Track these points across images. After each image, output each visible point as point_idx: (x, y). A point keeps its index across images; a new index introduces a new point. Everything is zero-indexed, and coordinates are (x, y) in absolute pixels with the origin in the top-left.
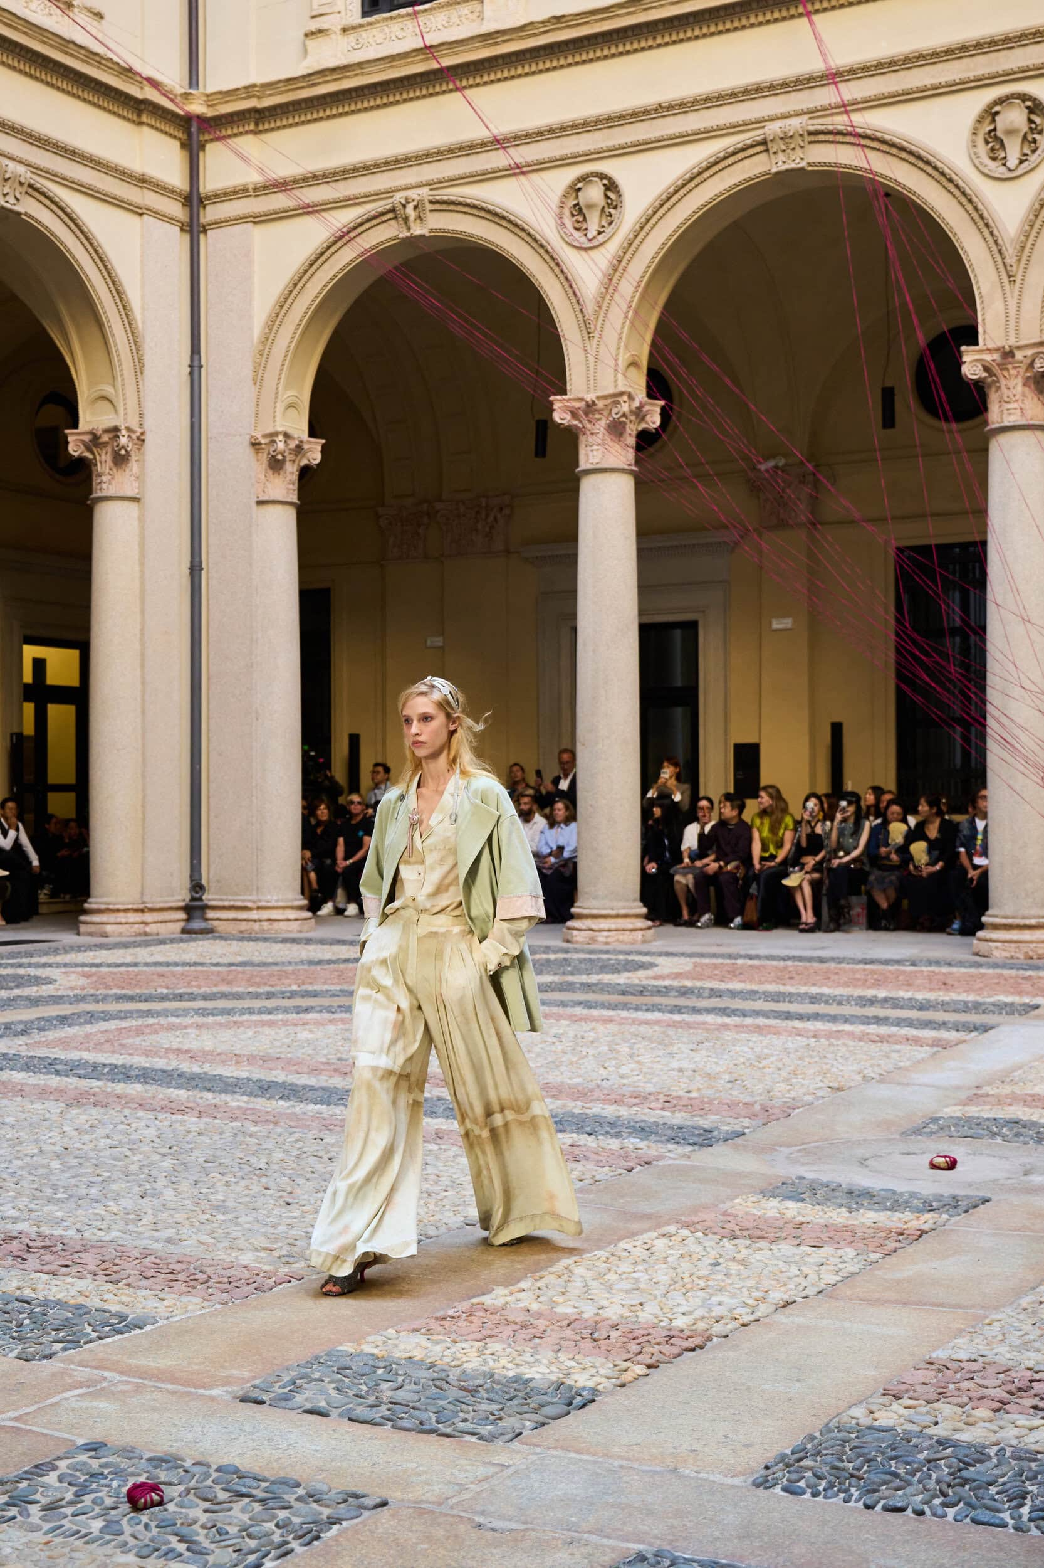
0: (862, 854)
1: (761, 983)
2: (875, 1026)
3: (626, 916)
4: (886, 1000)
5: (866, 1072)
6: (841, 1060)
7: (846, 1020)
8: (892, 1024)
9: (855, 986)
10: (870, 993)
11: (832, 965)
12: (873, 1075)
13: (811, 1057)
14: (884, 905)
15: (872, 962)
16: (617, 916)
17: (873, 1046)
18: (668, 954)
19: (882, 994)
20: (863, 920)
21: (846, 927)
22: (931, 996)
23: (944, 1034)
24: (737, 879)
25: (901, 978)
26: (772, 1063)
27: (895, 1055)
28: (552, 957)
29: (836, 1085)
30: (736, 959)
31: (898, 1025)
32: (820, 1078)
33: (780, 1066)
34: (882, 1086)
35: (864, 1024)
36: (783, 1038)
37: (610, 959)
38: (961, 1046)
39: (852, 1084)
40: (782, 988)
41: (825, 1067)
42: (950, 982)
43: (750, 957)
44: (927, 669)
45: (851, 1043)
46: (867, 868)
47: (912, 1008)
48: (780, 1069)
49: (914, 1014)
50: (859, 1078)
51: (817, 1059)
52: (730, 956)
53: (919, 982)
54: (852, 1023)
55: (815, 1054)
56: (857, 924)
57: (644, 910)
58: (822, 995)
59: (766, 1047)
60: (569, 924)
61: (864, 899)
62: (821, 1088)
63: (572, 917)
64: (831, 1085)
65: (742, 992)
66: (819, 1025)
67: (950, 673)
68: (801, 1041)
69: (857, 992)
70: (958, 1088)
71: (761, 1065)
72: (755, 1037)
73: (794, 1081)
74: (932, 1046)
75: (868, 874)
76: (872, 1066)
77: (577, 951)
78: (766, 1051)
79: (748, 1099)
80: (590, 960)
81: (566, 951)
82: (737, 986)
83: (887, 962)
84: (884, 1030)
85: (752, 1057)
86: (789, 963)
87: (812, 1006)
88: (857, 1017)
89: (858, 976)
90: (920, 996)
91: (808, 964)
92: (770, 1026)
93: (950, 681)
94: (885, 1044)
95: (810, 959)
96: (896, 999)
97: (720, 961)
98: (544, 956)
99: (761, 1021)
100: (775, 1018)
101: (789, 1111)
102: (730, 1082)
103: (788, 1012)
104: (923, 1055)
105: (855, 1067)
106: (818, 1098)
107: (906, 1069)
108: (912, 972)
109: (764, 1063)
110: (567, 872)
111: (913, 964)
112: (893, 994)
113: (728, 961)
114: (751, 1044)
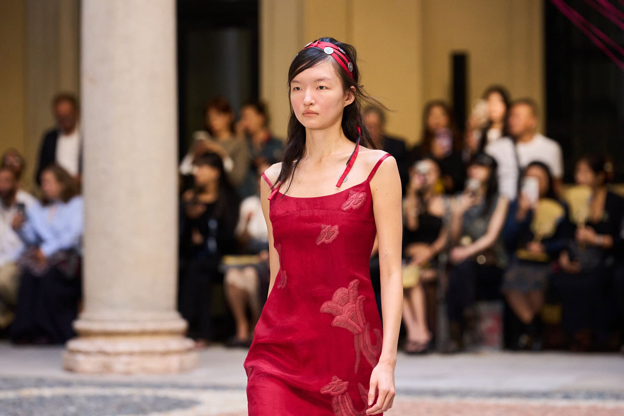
3: (155, 333)
14: (526, 315)
16: (143, 333)
18: (216, 388)
20: (497, 337)
21: (471, 348)
28: (47, 392)
37: (130, 396)
57: (181, 324)
60: (73, 344)
61: (496, 308)
63: (75, 335)
77: (83, 384)
80: (104, 398)
81: (67, 384)
83: (530, 395)
95: (420, 393)
98: (35, 392)
108: (564, 409)
110: (69, 271)
111: (567, 396)
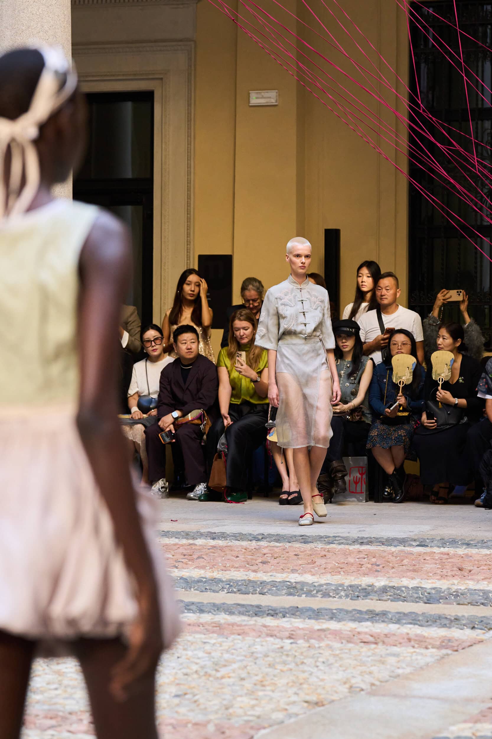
0: (362, 403)
1: (225, 569)
2: (369, 623)
4: (384, 590)
5: (353, 681)
6: (322, 667)
7: (333, 616)
8: (391, 621)
9: (347, 573)
10: (365, 581)
11: (320, 546)
12: (363, 686)
13: (285, 663)
14: (390, 469)
15: (370, 542)
17: (365, 649)
19: (380, 582)
21: (340, 498)
22: (443, 585)
23: (455, 633)
24: (200, 434)
25: (405, 562)
26: (234, 671)
27: (392, 660)
29: (313, 698)
30: (194, 538)
31: (398, 622)
32: (295, 689)
33: (244, 675)
34: (373, 699)
35: (354, 620)
36: (249, 640)
38: (477, 648)
39: (335, 697)
40: (252, 576)
41: (302, 676)
42: (467, 566)
43: (213, 536)
44: (445, 163)
45: (336, 645)
46: (368, 420)
47: (416, 600)
48: (243, 679)
49: (420, 608)
50: (344, 689)
51: (292, 666)
52: (187, 535)
53: (427, 567)
54: (339, 620)
55: (290, 659)
56: (354, 493)
58: (303, 584)
59: (227, 651)
61: (364, 460)
62: (294, 703)
64: (308, 698)
65: (199, 581)
66: (298, 623)
67: (473, 166)
68: (273, 643)
69: (349, 580)
70: (468, 701)
71: (219, 675)
72: (214, 639)
73: (261, 694)
74: (440, 647)
75: (368, 428)
76: (362, 673)
78: (226, 656)
79: (200, 718)
82: (195, 573)
84: (380, 628)
85: (209, 664)
86: (263, 543)
87: (291, 597)
88: (347, 612)
89: (351, 560)
90: (428, 585)
91: (288, 545)
92: (233, 625)
93: (475, 177)
94: (380, 646)
96: (399, 588)
97: (173, 541)
99: (222, 618)
100: (241, 613)
101: (252, 732)
102: (177, 696)
103: (258, 607)
104: (429, 660)
105: (341, 675)
106: (290, 716)
107: (406, 677)
108: (420, 555)
109: (223, 671)
111: (423, 544)
112: (395, 583)
113: (184, 541)
114: (208, 647)
